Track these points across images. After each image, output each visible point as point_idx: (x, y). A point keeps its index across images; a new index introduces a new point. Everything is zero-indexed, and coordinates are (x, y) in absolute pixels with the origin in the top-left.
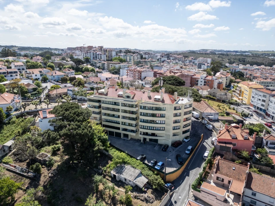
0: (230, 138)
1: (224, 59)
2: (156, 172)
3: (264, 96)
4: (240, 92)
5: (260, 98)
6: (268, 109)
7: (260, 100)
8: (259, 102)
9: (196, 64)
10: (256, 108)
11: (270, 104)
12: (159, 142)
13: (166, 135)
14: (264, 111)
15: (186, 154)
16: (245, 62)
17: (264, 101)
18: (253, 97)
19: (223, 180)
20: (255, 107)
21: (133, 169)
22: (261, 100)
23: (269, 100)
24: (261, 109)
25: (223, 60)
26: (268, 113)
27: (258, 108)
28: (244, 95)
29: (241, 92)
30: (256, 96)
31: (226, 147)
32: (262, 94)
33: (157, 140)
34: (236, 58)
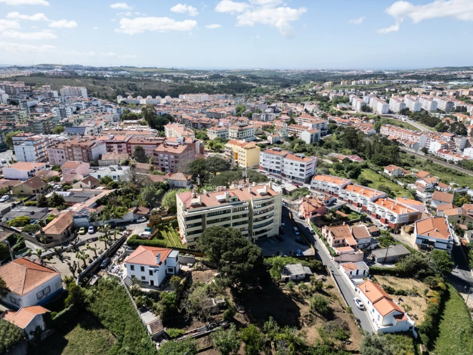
0: (314, 209)
1: (105, 87)
2: (306, 259)
3: (278, 158)
4: (231, 154)
5: (272, 160)
6: (283, 170)
7: (273, 162)
8: (272, 164)
9: (102, 108)
10: (268, 171)
11: (286, 165)
12: (268, 236)
13: (274, 226)
14: (279, 172)
15: (297, 235)
16: (137, 90)
17: (278, 163)
18: (264, 160)
19: (339, 241)
20: (267, 169)
21: (294, 265)
22: (275, 163)
23: (283, 162)
24: (274, 171)
25: (105, 89)
26: (285, 174)
27: (270, 170)
28: (239, 157)
29: (233, 153)
30: (268, 159)
31: (318, 217)
32: (275, 157)
33: (266, 235)
34: (122, 85)
